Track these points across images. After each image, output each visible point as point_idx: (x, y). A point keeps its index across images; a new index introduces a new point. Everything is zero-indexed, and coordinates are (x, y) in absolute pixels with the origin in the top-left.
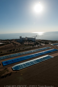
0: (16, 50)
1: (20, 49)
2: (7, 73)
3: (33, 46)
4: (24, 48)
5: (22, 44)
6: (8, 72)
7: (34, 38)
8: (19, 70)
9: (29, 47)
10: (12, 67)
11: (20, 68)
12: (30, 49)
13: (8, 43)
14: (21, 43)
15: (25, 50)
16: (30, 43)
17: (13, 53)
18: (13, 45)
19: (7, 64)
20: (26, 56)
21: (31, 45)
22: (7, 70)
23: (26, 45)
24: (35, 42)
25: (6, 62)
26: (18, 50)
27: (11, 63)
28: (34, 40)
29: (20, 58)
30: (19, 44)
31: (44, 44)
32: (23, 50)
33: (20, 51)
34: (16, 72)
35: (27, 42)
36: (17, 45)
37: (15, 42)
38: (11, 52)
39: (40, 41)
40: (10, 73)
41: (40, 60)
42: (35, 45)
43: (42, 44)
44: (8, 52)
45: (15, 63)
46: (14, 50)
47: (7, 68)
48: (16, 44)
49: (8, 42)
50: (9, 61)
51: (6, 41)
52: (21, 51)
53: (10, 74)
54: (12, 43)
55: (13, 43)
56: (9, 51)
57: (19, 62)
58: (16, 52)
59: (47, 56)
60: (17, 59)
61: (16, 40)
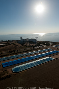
0: (16, 51)
1: (20, 50)
2: (6, 75)
3: (34, 47)
4: (24, 50)
5: (23, 46)
7: (35, 40)
8: (18, 72)
9: (29, 49)
10: (12, 69)
11: (20, 70)
12: (31, 51)
13: (9, 44)
14: (22, 44)
15: (25, 52)
16: (30, 44)
17: (14, 54)
18: (14, 46)
19: (6, 66)
20: (27, 58)
21: (32, 46)
22: (7, 72)
23: (27, 46)
24: (36, 43)
25: (6, 64)
26: (19, 51)
27: (11, 65)
28: (35, 42)
29: (20, 60)
30: (20, 45)
31: (45, 46)
32: (24, 52)
33: (20, 53)
34: (16, 74)
35: (28, 43)
36: (18, 46)
37: (15, 43)
38: (12, 53)
39: (41, 42)
40: (10, 75)
41: (40, 62)
42: (36, 47)
43: (43, 46)
44: (8, 54)
45: (15, 65)
46: (14, 51)
47: (7, 70)
48: (16, 45)
50: (8, 63)
51: (7, 42)
52: (22, 52)
54: (12, 44)
55: (14, 44)
56: (10, 53)
58: (16, 54)
59: (48, 57)
60: (17, 61)
61: (17, 41)
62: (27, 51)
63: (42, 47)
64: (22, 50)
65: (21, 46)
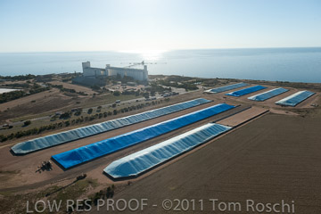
0: (85, 111)
1: (100, 107)
2: (92, 191)
3: (146, 95)
4: (114, 106)
5: (101, 93)
6: (95, 186)
7: (140, 71)
8: (134, 177)
9: (132, 101)
10: (106, 170)
11: (139, 169)
12: (140, 107)
14: (95, 88)
15: (123, 112)
16: (128, 87)
18: (65, 94)
19: (76, 162)
20: (142, 129)
21: (137, 94)
22: (90, 182)
23: (117, 94)
24: (145, 82)
27: (91, 158)
29: (121, 138)
30: (89, 91)
31: (182, 91)
32: (115, 113)
33: (105, 116)
34: (129, 183)
35: (115, 83)
36: (81, 93)
37: (67, 85)
39: (163, 79)
40: (109, 189)
42: (153, 94)
43: (175, 90)
44: (57, 122)
45: (106, 157)
46: (79, 113)
47: (85, 176)
48: (73, 91)
49: (37, 87)
52: (110, 114)
53: (109, 193)
54: (54, 86)
55: (60, 87)
56: (60, 118)
58: (91, 120)
59: (209, 125)
60: (112, 142)
62: (126, 110)
63: (175, 94)
64: (106, 108)
65: (93, 92)
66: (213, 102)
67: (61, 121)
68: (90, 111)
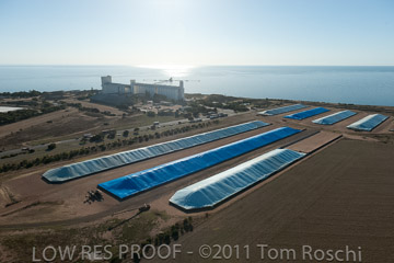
1: (136, 130)
2: (164, 224)
4: (153, 128)
5: (131, 113)
8: (211, 208)
10: (173, 201)
11: (213, 198)
13: (47, 109)
14: (122, 107)
15: (171, 134)
16: (162, 108)
17: (117, 146)
18: (87, 114)
22: (158, 214)
23: (151, 115)
26: (131, 136)
27: (149, 187)
28: (176, 98)
32: (158, 136)
33: (147, 140)
34: (207, 215)
35: (144, 103)
36: (108, 114)
37: (86, 105)
38: (99, 144)
39: (203, 98)
46: (112, 136)
48: (96, 111)
49: (48, 105)
51: (30, 99)
52: (151, 137)
53: (187, 226)
54: (69, 105)
55: (76, 106)
57: (182, 180)
58: (130, 144)
63: (223, 116)
64: (144, 130)
65: (121, 113)
66: (271, 126)
67: (94, 144)
68: (126, 134)
